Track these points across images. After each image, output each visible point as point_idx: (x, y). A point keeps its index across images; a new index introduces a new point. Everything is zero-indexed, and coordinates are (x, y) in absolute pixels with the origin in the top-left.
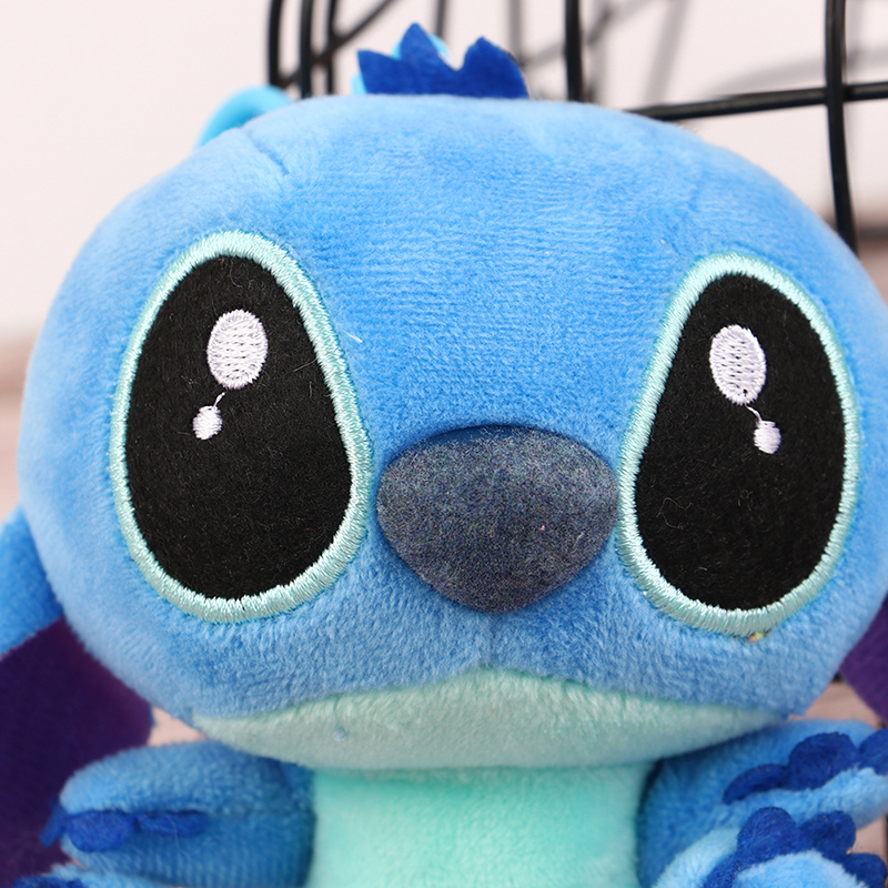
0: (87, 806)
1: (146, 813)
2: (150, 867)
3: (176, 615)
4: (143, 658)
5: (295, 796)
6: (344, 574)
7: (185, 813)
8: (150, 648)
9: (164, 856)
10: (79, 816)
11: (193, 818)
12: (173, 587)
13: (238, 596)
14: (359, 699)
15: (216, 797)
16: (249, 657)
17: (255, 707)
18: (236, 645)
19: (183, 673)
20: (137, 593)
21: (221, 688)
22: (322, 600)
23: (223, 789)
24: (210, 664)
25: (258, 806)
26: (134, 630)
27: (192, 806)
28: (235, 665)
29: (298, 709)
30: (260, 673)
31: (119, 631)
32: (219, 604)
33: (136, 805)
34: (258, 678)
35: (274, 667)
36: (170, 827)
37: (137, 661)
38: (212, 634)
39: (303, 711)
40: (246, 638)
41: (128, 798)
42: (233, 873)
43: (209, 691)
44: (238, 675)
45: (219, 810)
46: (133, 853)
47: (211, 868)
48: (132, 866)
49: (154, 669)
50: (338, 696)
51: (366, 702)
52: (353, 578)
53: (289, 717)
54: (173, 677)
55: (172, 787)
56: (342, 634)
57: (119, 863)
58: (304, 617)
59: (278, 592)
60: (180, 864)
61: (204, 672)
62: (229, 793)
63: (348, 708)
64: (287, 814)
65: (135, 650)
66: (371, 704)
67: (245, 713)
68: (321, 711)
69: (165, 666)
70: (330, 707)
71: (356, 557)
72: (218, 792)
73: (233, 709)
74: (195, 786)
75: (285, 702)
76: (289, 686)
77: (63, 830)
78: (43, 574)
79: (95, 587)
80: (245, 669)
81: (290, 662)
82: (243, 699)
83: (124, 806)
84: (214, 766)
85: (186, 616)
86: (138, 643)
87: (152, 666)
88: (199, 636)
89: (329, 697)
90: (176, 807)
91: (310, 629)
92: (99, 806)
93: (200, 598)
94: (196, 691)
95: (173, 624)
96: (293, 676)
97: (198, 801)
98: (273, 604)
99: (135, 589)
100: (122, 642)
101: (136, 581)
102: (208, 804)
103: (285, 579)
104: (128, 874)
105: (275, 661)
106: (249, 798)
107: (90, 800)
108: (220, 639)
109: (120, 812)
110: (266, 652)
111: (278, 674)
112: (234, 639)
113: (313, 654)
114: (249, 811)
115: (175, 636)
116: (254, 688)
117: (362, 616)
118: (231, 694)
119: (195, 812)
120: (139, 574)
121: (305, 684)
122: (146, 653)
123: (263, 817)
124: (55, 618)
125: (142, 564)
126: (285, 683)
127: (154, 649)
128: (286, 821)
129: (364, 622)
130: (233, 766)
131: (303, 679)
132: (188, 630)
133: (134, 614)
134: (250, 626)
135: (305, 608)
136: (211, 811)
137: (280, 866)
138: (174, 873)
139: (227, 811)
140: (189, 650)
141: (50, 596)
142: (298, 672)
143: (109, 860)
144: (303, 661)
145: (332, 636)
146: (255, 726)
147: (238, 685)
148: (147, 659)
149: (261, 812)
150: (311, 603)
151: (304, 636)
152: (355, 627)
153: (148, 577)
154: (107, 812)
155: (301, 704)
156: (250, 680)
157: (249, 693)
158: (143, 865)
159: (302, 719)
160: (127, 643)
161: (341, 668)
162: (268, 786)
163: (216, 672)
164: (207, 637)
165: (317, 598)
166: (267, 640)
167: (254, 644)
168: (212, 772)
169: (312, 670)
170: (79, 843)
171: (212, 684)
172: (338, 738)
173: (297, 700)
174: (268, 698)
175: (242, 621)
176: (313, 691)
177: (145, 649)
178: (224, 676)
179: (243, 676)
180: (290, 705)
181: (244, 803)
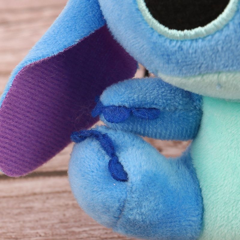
0: (111, 104)
1: (136, 108)
2: (135, 129)
3: (156, 35)
4: (140, 49)
5: (195, 104)
6: (227, 25)
7: (151, 109)
8: (143, 46)
9: (141, 125)
10: (108, 107)
11: (154, 111)
12: (155, 23)
13: (182, 29)
14: (228, 74)
15: (164, 103)
16: (185, 54)
17: (185, 74)
18: (180, 49)
19: (156, 57)
20: (140, 23)
21: (172, 66)
22: (217, 35)
23: (167, 100)
24: (168, 55)
25: (180, 107)
26: (137, 37)
27: (154, 106)
28: (179, 57)
29: (203, 76)
30: (189, 61)
31: (130, 37)
32: (174, 32)
33: (132, 105)
34: (188, 63)
35: (195, 59)
36: (145, 115)
37: (137, 50)
38: (170, 44)
39: (205, 77)
40: (185, 47)
41: (128, 102)
42: (168, 133)
43: (167, 66)
44: (180, 61)
45: (164, 108)
46: (128, 124)
47: (159, 131)
48: (128, 128)
49: (144, 54)
50: (220, 73)
51: (232, 75)
52: (231, 27)
53: (199, 79)
54: (152, 58)
55: (146, 98)
56: (225, 49)
57: (123, 127)
58: (210, 41)
59: (199, 29)
60: (147, 129)
61: (165, 58)
62: (169, 102)
63: (224, 77)
64: (191, 111)
65: (137, 45)
66: (233, 76)
67: (181, 75)
68: (212, 78)
69: (149, 53)
70: (216, 76)
71: (233, 19)
72: (164, 101)
73: (176, 74)
74: (156, 98)
75: (198, 73)
76: (200, 67)
77: (101, 112)
78: (99, 6)
79: (122, 18)
80: (183, 59)
81: (202, 59)
82: (180, 70)
83: (127, 105)
84: (163, 90)
85: (160, 35)
86: (139, 43)
87: (143, 52)
88: (165, 44)
89: (216, 72)
90: (147, 106)
91: (211, 46)
92: (117, 105)
93: (166, 29)
94: (161, 65)
95: (154, 38)
96: (202, 64)
97: (156, 104)
98: (196, 34)
99: (140, 22)
100: (132, 41)
101: (140, 19)
102: (160, 106)
103: (203, 24)
104: (126, 131)
105: (196, 57)
106: (177, 104)
107: (113, 101)
108: (173, 47)
109: (124, 107)
110: (192, 54)
111: (196, 62)
112: (179, 47)
113: (211, 56)
114: (176, 109)
115: (155, 43)
116: (186, 67)
117: (233, 42)
118: (176, 68)
119: (155, 109)
120: (142, 16)
121: (207, 67)
122: (141, 47)
123: (181, 112)
124: (103, 25)
125: (143, 13)
126: (198, 66)
127: (145, 46)
128: (191, 114)
129: (234, 45)
130: (171, 90)
131: (206, 65)
132: (160, 41)
133: (138, 31)
134: (186, 42)
135: (210, 37)
136: (161, 108)
137: (187, 131)
138: (144, 132)
139: (167, 109)
140: (160, 49)
141: (101, 16)
142: (205, 62)
143: (119, 126)
144: (207, 58)
145: (220, 49)
146: (184, 81)
147: (179, 65)
148: (142, 49)
149: (181, 110)
150: (213, 35)
151: (208, 48)
152: (230, 46)
153: (145, 18)
154: (120, 107)
155: (204, 74)
156: (184, 64)
157: (183, 68)
158: (132, 128)
159: (204, 80)
160: (133, 42)
161: (223, 62)
162: (184, 99)
163: (171, 59)
164: (168, 45)
165: (215, 33)
166: (193, 48)
167: (187, 50)
168: (163, 92)
169: (210, 62)
170: (107, 118)
171: (168, 63)
172: (218, 89)
173: (203, 73)
174: (191, 71)
175: (184, 39)
176: (209, 70)
177: (141, 46)
178: (174, 61)
179: (181, 62)
180: (200, 74)
181: (174, 106)
